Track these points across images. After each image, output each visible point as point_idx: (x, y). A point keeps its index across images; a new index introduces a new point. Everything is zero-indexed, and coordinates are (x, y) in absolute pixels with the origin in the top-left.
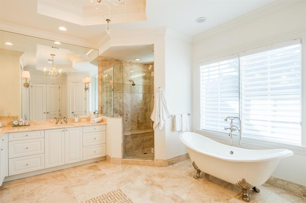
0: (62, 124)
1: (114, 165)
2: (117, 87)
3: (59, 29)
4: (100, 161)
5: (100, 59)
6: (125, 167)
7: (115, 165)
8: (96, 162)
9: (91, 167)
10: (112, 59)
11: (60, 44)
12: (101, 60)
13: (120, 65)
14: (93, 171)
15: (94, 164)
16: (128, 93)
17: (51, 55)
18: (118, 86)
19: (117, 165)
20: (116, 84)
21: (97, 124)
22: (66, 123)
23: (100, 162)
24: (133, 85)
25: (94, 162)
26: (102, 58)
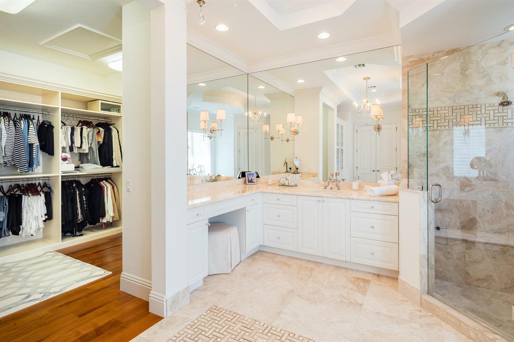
0: (332, 190)
1: (402, 299)
2: (453, 117)
3: (319, 39)
4: (387, 277)
5: (407, 62)
6: (421, 317)
7: (406, 299)
8: (378, 275)
9: (359, 279)
10: (439, 52)
11: (345, 61)
12: (409, 64)
13: (462, 61)
14: (351, 289)
15: (369, 277)
16: (492, 129)
17: (364, 79)
18: (454, 114)
19: (410, 302)
20: (451, 109)
21: (378, 198)
22: (339, 189)
23: (384, 280)
24: (502, 104)
25: (374, 274)
26: (411, 59)
